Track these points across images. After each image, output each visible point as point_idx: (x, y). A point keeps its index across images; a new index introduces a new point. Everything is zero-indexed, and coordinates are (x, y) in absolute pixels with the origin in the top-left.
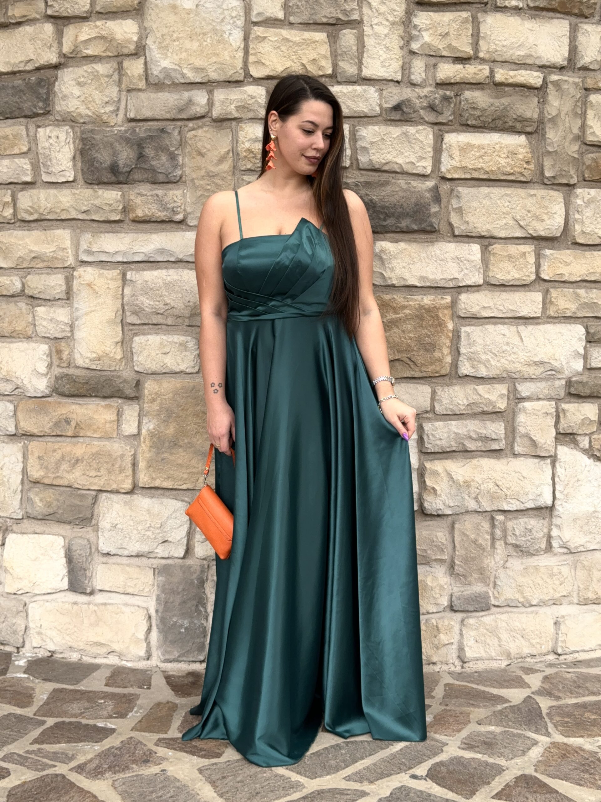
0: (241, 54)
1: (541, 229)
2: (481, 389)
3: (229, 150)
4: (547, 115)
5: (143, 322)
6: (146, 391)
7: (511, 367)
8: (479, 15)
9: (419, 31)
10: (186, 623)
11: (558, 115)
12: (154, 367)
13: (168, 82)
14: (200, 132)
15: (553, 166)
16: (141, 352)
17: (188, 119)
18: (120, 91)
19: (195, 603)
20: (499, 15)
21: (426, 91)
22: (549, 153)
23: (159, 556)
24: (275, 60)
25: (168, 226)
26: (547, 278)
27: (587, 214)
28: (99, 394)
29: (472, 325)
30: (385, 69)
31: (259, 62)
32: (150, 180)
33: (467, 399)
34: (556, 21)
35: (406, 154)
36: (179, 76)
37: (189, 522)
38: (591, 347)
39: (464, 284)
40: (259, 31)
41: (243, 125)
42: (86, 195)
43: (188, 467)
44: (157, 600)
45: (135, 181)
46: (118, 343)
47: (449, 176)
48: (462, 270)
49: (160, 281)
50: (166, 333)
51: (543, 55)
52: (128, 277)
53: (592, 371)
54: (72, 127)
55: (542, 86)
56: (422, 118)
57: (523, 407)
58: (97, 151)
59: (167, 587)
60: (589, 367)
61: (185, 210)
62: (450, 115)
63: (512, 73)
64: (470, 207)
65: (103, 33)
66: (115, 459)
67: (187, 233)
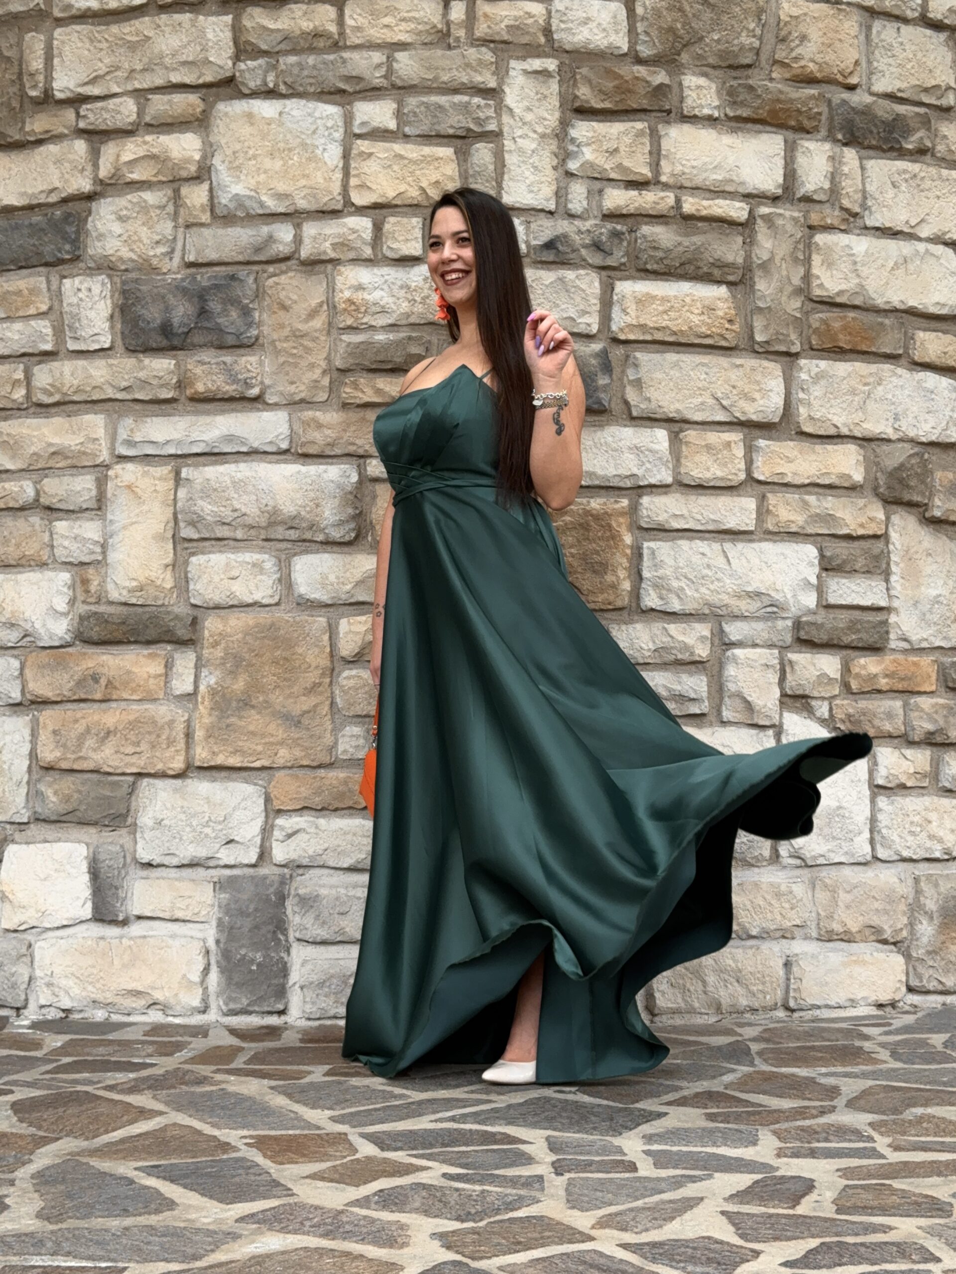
0: (338, 175)
1: (751, 411)
2: (674, 628)
3: (322, 302)
4: (755, 259)
5: (203, 536)
6: (206, 633)
7: (714, 599)
8: (660, 126)
9: (578, 146)
10: (259, 957)
11: (771, 259)
12: (217, 597)
13: (240, 214)
14: (283, 279)
15: (766, 327)
16: (199, 577)
17: (268, 262)
18: (175, 227)
19: (271, 928)
20: (686, 128)
21: (588, 224)
22: (760, 310)
23: (221, 863)
24: (385, 183)
25: (239, 405)
26: (762, 478)
27: (816, 394)
28: (140, 638)
29: (659, 540)
30: (532, 195)
31: (363, 186)
32: (215, 343)
33: (654, 642)
34: (765, 137)
35: (563, 307)
36: (255, 205)
37: (263, 814)
38: (828, 576)
39: (646, 483)
40: (363, 145)
41: (342, 269)
42: (128, 366)
43: (263, 736)
44: (218, 926)
45: (194, 347)
46: (167, 566)
47: (622, 337)
48: (643, 464)
49: (226, 478)
50: (235, 550)
51: (748, 180)
52: (183, 475)
53: (831, 611)
54: (110, 277)
55: (748, 220)
56: (584, 260)
57: (733, 654)
58: (143, 307)
59: (233, 906)
60: (824, 603)
61: (262, 383)
62: (623, 256)
63: (705, 203)
64: (652, 379)
65: (155, 151)
66: (162, 728)
67: (265, 413)
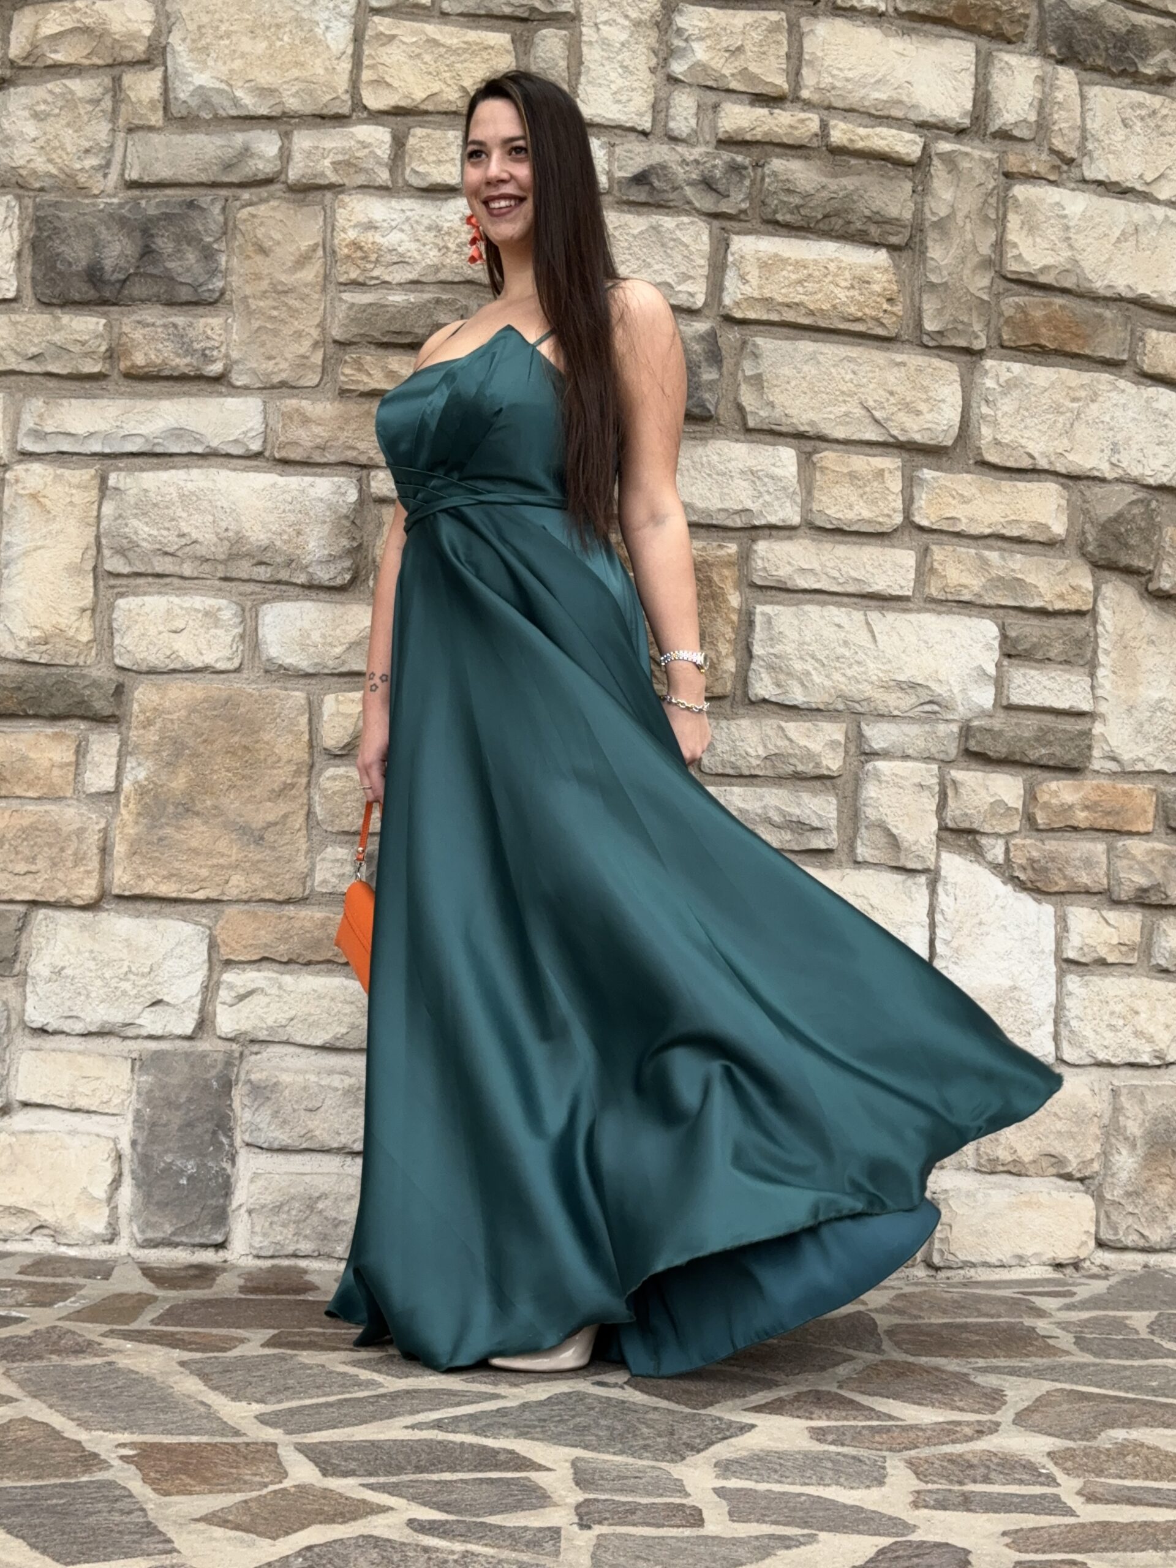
0: (346, 65)
1: (915, 429)
2: (794, 728)
3: (317, 245)
4: (928, 215)
5: (136, 570)
6: (136, 706)
7: (852, 690)
8: (803, 20)
9: (686, 40)
10: (191, 1167)
11: (952, 216)
12: (155, 658)
13: (206, 115)
14: (262, 210)
15: (940, 312)
16: (128, 628)
17: (242, 185)
18: (113, 130)
19: (210, 1126)
20: (840, 23)
21: (696, 153)
22: (933, 286)
23: (144, 1032)
24: (411, 79)
25: (193, 387)
26: (925, 523)
27: (1005, 408)
28: (42, 711)
29: (779, 603)
30: (620, 107)
31: (380, 82)
32: (164, 297)
33: (765, 746)
34: (948, 43)
35: (656, 267)
36: (227, 104)
37: (206, 966)
38: (1010, 665)
39: (763, 522)
40: (382, 24)
41: (345, 198)
42: (39, 327)
43: (210, 854)
44: (135, 1121)
45: (132, 302)
46: (84, 610)
47: (738, 315)
48: (760, 495)
49: (172, 490)
50: (180, 591)
51: (923, 102)
52: (112, 481)
53: (1012, 713)
54: (19, 198)
55: (921, 159)
56: (689, 203)
57: (875, 768)
58: (63, 242)
59: (157, 1094)
60: (1005, 703)
61: (227, 356)
62: (743, 200)
63: (862, 131)
64: (777, 376)
65: (88, 21)
66: (68, 838)
67: (230, 400)
